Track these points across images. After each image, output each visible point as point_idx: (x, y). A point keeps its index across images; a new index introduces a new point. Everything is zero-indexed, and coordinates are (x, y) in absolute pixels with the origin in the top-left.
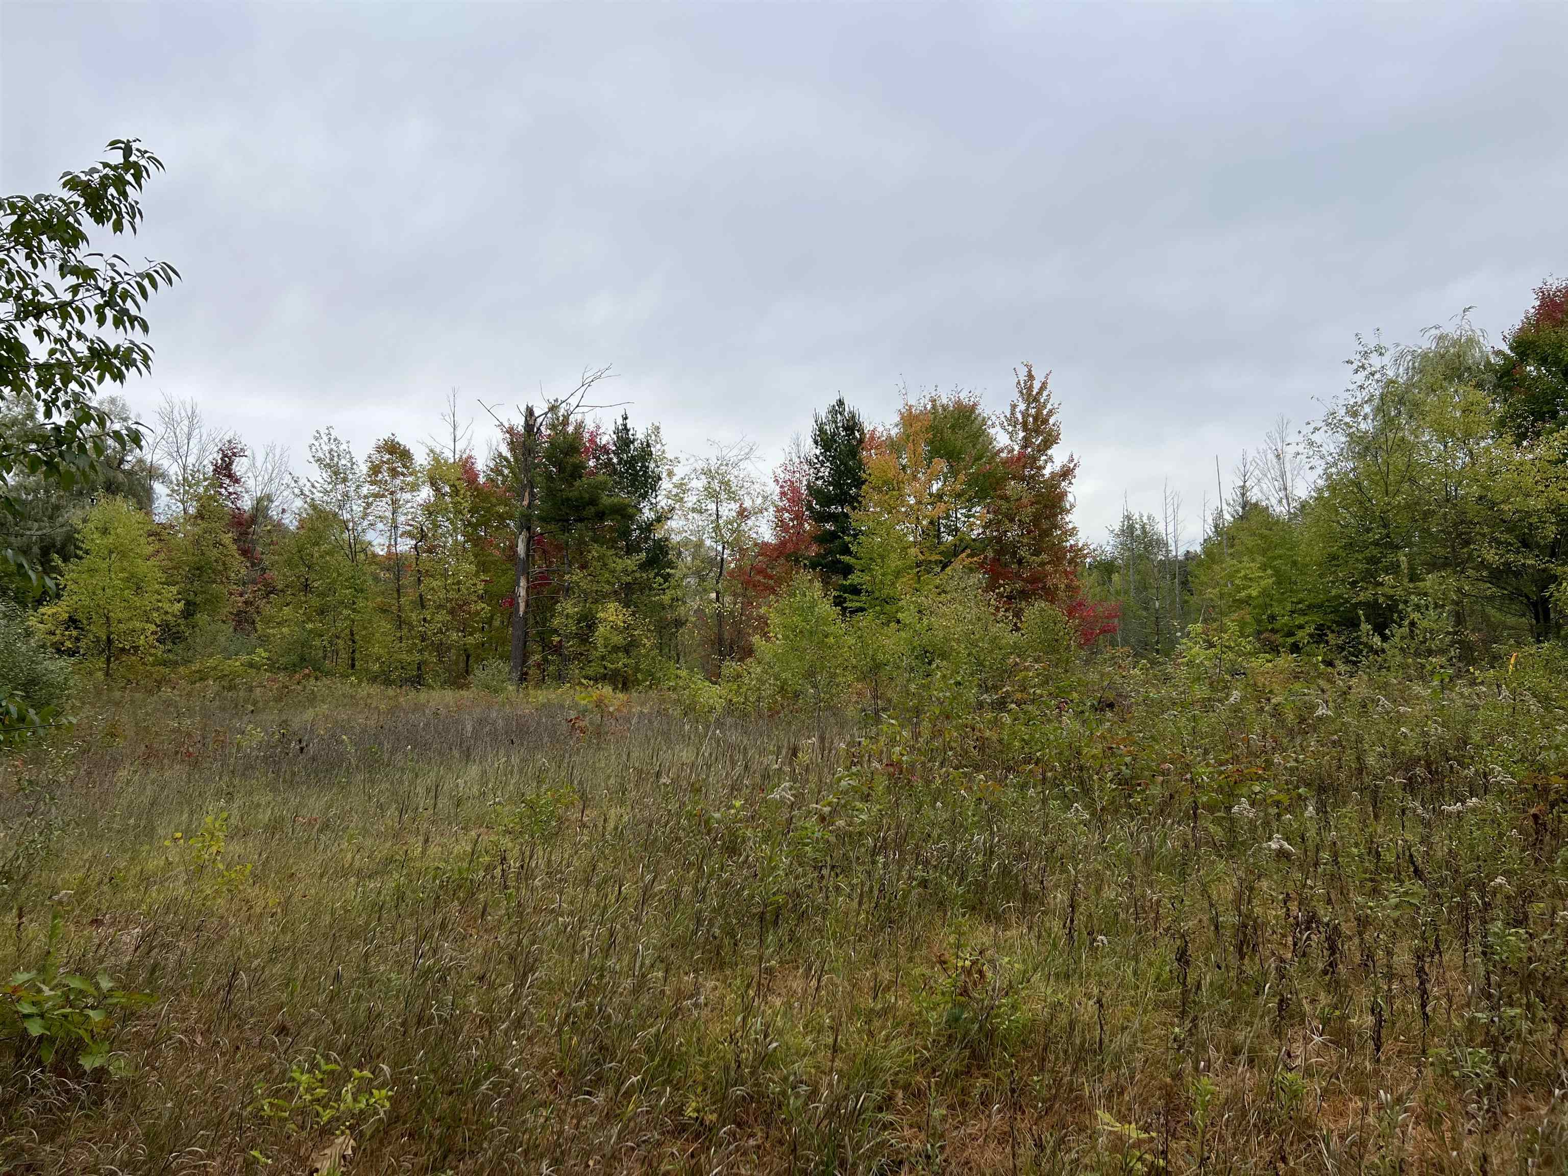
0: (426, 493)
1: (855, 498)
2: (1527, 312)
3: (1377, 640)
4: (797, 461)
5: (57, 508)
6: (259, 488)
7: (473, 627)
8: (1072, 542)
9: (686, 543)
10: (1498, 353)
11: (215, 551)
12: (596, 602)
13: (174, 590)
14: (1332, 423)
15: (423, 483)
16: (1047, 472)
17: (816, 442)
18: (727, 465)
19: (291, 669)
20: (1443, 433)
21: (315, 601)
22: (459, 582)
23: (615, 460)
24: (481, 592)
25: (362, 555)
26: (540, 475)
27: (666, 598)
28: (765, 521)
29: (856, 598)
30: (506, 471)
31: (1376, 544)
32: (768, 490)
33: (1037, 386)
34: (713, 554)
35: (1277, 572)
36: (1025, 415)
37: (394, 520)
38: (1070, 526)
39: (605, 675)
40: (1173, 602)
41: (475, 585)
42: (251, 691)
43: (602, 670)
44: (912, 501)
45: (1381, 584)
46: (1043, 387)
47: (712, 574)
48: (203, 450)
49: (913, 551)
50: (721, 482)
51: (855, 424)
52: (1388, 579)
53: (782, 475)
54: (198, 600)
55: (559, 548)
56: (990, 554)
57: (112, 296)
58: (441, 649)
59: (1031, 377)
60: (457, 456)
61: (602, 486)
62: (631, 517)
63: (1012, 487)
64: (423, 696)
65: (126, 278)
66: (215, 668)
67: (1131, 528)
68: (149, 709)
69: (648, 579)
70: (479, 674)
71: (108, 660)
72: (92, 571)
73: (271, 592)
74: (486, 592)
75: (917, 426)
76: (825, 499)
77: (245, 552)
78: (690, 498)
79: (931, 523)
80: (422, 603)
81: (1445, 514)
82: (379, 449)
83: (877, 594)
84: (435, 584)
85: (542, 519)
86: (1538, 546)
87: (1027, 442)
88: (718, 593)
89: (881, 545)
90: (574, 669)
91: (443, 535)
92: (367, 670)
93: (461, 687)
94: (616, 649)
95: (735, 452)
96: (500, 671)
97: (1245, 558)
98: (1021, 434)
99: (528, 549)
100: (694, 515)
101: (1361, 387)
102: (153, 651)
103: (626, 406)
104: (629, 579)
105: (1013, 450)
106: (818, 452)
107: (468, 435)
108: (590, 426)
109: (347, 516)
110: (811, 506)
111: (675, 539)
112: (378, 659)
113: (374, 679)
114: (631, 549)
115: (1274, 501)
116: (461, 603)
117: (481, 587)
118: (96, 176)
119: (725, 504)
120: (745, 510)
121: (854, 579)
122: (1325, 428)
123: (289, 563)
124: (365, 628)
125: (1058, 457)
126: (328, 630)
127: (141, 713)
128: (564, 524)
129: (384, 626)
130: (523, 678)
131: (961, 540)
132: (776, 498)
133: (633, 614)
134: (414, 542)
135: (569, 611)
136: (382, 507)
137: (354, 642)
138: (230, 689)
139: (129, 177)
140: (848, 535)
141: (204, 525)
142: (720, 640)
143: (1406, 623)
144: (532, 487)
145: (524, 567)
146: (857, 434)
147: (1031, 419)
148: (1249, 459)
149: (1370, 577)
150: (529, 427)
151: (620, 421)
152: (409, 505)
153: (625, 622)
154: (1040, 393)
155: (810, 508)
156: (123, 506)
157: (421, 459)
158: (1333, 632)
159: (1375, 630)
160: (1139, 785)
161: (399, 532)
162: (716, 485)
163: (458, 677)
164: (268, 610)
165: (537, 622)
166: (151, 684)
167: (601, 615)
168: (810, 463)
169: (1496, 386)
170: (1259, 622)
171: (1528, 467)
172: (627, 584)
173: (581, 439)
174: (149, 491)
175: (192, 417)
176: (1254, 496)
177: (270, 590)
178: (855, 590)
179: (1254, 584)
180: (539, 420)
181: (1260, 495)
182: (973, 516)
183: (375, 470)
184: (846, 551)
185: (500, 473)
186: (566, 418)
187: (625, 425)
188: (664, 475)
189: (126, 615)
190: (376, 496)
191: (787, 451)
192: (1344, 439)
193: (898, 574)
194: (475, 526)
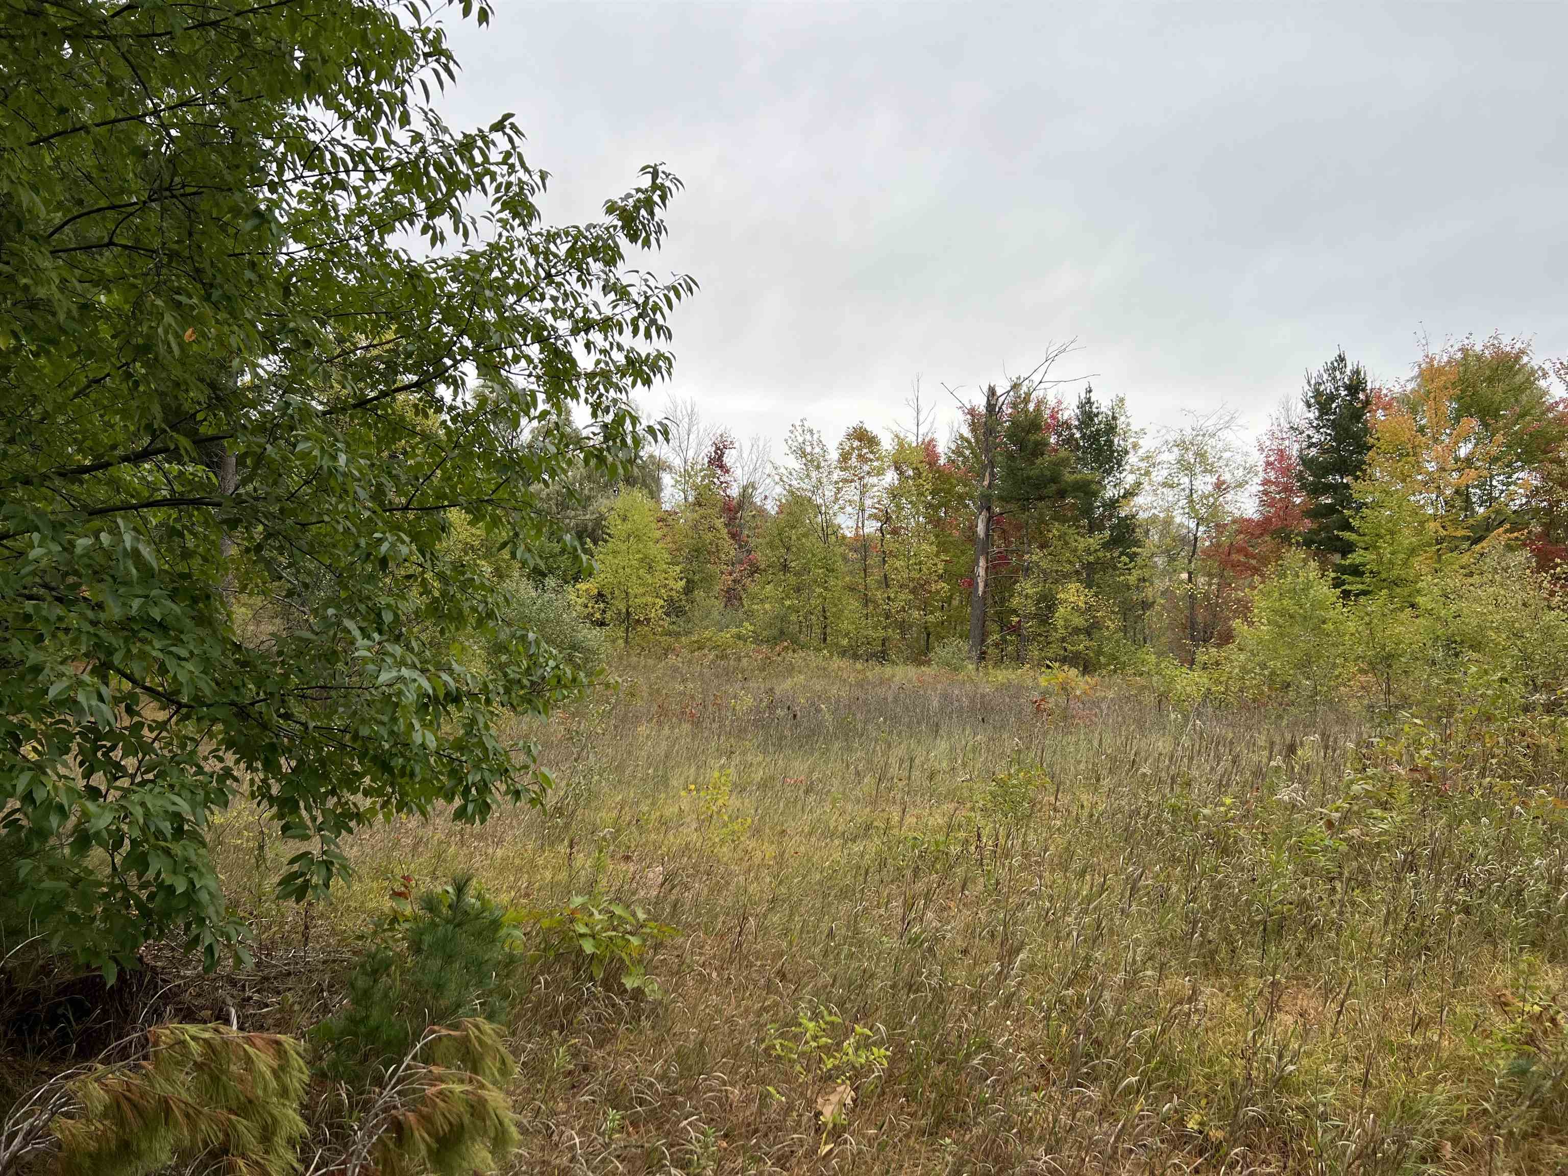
0: (890, 477)
1: (1358, 467)
4: (1286, 426)
5: (589, 498)
6: (745, 478)
7: (933, 606)
9: (1154, 519)
11: (710, 534)
12: (1056, 582)
13: (678, 569)
15: (889, 466)
17: (1309, 406)
18: (1204, 435)
19: (773, 641)
21: (792, 579)
22: (920, 563)
23: (1078, 435)
24: (941, 571)
25: (833, 537)
26: (1001, 455)
27: (1132, 579)
28: (1247, 495)
29: (1358, 579)
30: (967, 452)
32: (1251, 461)
34: (1185, 531)
37: (862, 504)
39: (1065, 657)
41: (935, 565)
42: (740, 660)
43: (1062, 653)
44: (1431, 467)
47: (1183, 554)
48: (700, 444)
49: (1432, 526)
50: (1196, 454)
51: (1359, 382)
53: (1268, 443)
54: (696, 578)
55: (1018, 528)
56: (1537, 528)
57: (644, 309)
58: (903, 627)
60: (920, 440)
61: (1064, 462)
62: (1095, 494)
64: (888, 670)
65: (656, 291)
66: (710, 639)
68: (659, 673)
69: (1112, 558)
70: (940, 652)
71: (627, 629)
72: (615, 553)
73: (755, 572)
74: (946, 571)
75: (1440, 382)
76: (1322, 470)
77: (733, 536)
78: (1160, 472)
79: (1458, 492)
80: (886, 582)
82: (849, 437)
83: (1384, 575)
84: (898, 564)
85: (1001, 498)
88: (1190, 574)
89: (1390, 519)
90: (1034, 650)
91: (906, 518)
92: (837, 644)
93: (920, 663)
94: (1077, 631)
95: (1214, 420)
96: (960, 650)
99: (987, 529)
100: (1165, 490)
102: (661, 623)
103: (1090, 378)
104: (1091, 559)
106: (1311, 416)
107: (930, 419)
108: (1052, 402)
109: (819, 501)
110: (1303, 476)
111: (1143, 516)
112: (847, 635)
113: (843, 653)
114: (1094, 527)
116: (922, 582)
117: (941, 566)
118: (631, 200)
119: (1200, 477)
120: (1223, 483)
121: (1355, 558)
123: (770, 544)
124: (836, 605)
126: (804, 606)
127: (653, 677)
128: (1024, 502)
129: (853, 604)
130: (982, 656)
131: (1498, 512)
132: (1260, 469)
133: (1096, 595)
134: (879, 524)
135: (1029, 591)
136: (851, 492)
137: (825, 618)
138: (722, 658)
139: (656, 198)
140: (1349, 509)
141: (701, 511)
142: (1193, 625)
144: (993, 467)
145: (984, 547)
146: (1362, 394)
150: (990, 407)
151: (1083, 396)
152: (876, 489)
153: (1086, 603)
155: (1301, 479)
156: (638, 495)
157: (887, 444)
161: (866, 515)
162: (1190, 457)
163: (919, 654)
164: (753, 588)
165: (995, 602)
166: (660, 652)
167: (1061, 596)
172: (1089, 563)
173: (1042, 416)
174: (657, 481)
175: (691, 415)
177: (755, 569)
178: (1356, 571)
180: (1001, 399)
182: (1515, 483)
183: (845, 457)
184: (1347, 527)
185: (961, 454)
186: (1028, 394)
187: (1089, 398)
188: (1130, 449)
189: (641, 590)
190: (845, 481)
191: (1273, 415)
193: (1412, 552)
194: (936, 508)
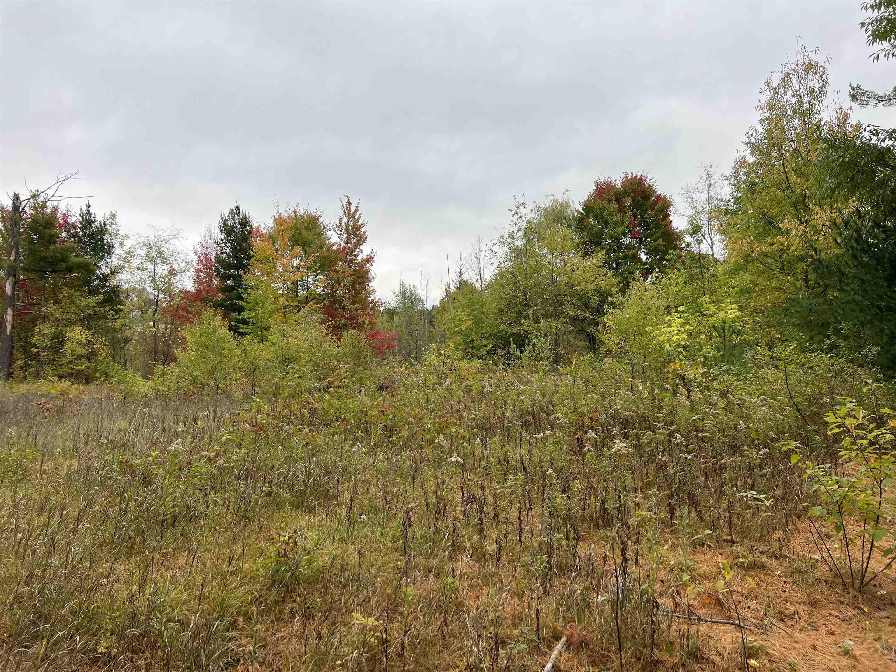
1: (245, 266)
2: (590, 192)
3: (518, 353)
4: (209, 241)
8: (372, 298)
9: (133, 289)
10: (578, 211)
12: (65, 326)
14: (502, 241)
16: (359, 258)
17: (221, 231)
18: (161, 241)
20: (552, 250)
23: (81, 233)
26: (24, 240)
27: (117, 325)
28: (187, 277)
29: (246, 326)
31: (521, 304)
32: (190, 258)
33: (353, 209)
34: (152, 297)
35: (475, 316)
36: (347, 225)
38: (371, 289)
39: (72, 374)
40: (425, 332)
43: (70, 371)
44: (281, 270)
45: (523, 325)
46: (357, 210)
47: (150, 310)
49: (281, 299)
50: (157, 252)
51: (246, 222)
52: (525, 322)
53: (200, 250)
55: (38, 290)
56: (327, 303)
59: (349, 203)
61: (71, 250)
62: (93, 272)
63: (340, 266)
67: (405, 292)
69: (104, 312)
75: (285, 226)
76: (228, 266)
78: (136, 261)
79: (293, 283)
81: (552, 290)
83: (259, 325)
85: (25, 269)
86: (591, 307)
87: (348, 241)
88: (154, 322)
89: (262, 295)
90: (49, 369)
94: (80, 357)
95: (167, 233)
97: (460, 310)
98: (345, 236)
99: (14, 290)
100: (138, 271)
101: (516, 223)
103: (89, 198)
104: (90, 312)
105: (340, 244)
106: (222, 237)
108: (62, 209)
110: (218, 269)
111: (125, 286)
114: (92, 292)
115: (474, 281)
119: (160, 266)
120: (174, 270)
121: (244, 315)
122: (499, 244)
125: (365, 250)
128: (42, 273)
130: (9, 376)
131: (311, 294)
132: (195, 263)
133: (93, 335)
135: (45, 332)
140: (242, 288)
142: (156, 352)
143: (531, 344)
144: (18, 248)
145: (12, 301)
146: (248, 228)
147: (350, 227)
148: (463, 257)
149: (517, 321)
150: (16, 208)
151: (84, 208)
153: (87, 340)
154: (355, 213)
155: (217, 270)
158: (500, 348)
159: (517, 348)
160: (396, 430)
162: (153, 253)
165: (21, 339)
167: (69, 334)
168: (217, 243)
169: (577, 227)
170: (466, 343)
171: (588, 268)
172: (89, 314)
173: (56, 218)
176: (465, 277)
178: (245, 322)
179: (464, 324)
180: (24, 203)
181: (468, 277)
182: (318, 281)
184: (240, 298)
186: (45, 203)
187: (89, 211)
188: (117, 245)
191: (202, 234)
192: (508, 250)
193: (272, 313)
